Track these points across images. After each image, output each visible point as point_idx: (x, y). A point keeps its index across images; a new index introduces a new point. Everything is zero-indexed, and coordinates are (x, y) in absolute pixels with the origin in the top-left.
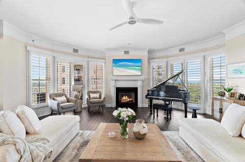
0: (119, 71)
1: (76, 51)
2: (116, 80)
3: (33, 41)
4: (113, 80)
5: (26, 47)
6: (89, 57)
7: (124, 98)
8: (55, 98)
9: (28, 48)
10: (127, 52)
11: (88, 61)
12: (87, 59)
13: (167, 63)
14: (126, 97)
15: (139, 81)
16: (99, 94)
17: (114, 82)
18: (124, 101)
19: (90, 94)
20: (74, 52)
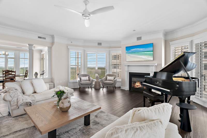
0: (131, 58)
1: (100, 44)
2: (128, 66)
3: (72, 42)
4: (126, 66)
5: (67, 47)
7: (137, 84)
8: (81, 77)
9: (69, 47)
10: (139, 39)
11: (110, 51)
12: (108, 49)
13: (192, 42)
14: (139, 83)
15: (151, 67)
16: (114, 77)
17: (126, 67)
18: (137, 87)
19: (108, 77)
20: (98, 45)
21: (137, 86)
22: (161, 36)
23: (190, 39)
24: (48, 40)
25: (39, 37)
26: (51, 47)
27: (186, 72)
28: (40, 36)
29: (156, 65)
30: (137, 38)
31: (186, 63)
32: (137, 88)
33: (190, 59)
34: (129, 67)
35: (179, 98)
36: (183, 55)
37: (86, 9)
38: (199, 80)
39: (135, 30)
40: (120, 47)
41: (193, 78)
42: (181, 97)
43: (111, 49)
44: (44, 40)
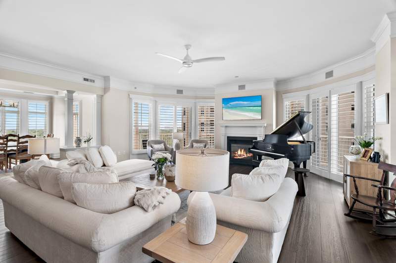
0: (231, 115)
1: (180, 92)
2: (226, 127)
3: (135, 88)
4: (222, 126)
5: (129, 95)
6: (196, 98)
7: (239, 152)
8: (153, 145)
9: (131, 96)
10: (242, 87)
11: (195, 103)
12: (193, 101)
13: (308, 97)
14: (243, 150)
15: (259, 128)
16: (204, 144)
17: (223, 129)
18: (239, 157)
19: (194, 144)
20: (178, 93)
21: (240, 155)
22: (271, 86)
23: (306, 93)
24: (99, 83)
25: (85, 79)
26: (102, 96)
27: (302, 135)
28: (86, 77)
29: (265, 125)
30: (239, 86)
31: (301, 123)
32: (239, 159)
33: (305, 119)
34: (228, 129)
35: (294, 163)
36: (298, 115)
37: (187, 55)
38: (314, 143)
39: (238, 77)
40: (213, 98)
41: (308, 142)
42: (295, 161)
43: (197, 100)
44: (92, 84)
